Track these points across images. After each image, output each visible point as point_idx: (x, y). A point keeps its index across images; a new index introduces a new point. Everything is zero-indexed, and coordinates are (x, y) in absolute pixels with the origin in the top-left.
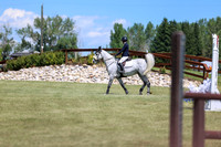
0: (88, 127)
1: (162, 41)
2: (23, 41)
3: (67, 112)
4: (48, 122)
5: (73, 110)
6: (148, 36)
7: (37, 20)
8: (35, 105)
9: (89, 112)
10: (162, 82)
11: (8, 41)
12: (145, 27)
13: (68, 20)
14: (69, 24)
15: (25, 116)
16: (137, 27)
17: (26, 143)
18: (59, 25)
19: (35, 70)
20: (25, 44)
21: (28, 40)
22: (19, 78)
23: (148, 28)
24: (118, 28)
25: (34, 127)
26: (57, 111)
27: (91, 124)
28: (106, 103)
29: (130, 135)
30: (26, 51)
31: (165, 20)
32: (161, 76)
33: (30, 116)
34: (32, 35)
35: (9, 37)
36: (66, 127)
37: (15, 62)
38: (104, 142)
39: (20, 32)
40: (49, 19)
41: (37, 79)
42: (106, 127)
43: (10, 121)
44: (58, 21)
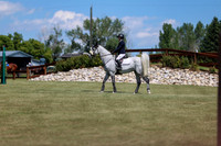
0: (135, 127)
1: (212, 40)
2: (73, 42)
3: (115, 112)
4: (97, 122)
5: (122, 110)
6: (198, 36)
7: (86, 22)
8: (84, 106)
9: (137, 112)
10: (212, 82)
11: (58, 43)
12: (195, 27)
13: (117, 21)
14: (118, 25)
15: (74, 117)
16: (186, 27)
17: (75, 143)
18: (108, 26)
19: (85, 71)
20: (75, 46)
21: (78, 41)
22: (68, 79)
23: (198, 28)
24: (167, 28)
25: (82, 127)
26: (105, 112)
27: (139, 124)
28: (155, 103)
29: (178, 135)
30: (75, 52)
31: (215, 19)
32: (211, 76)
33: (79, 117)
34: (82, 37)
35: (59, 39)
36: (114, 127)
37: (64, 63)
38: (152, 142)
39: (70, 33)
40: (98, 21)
41: (87, 80)
42: (155, 127)
43: (60, 121)
44: (107, 22)
